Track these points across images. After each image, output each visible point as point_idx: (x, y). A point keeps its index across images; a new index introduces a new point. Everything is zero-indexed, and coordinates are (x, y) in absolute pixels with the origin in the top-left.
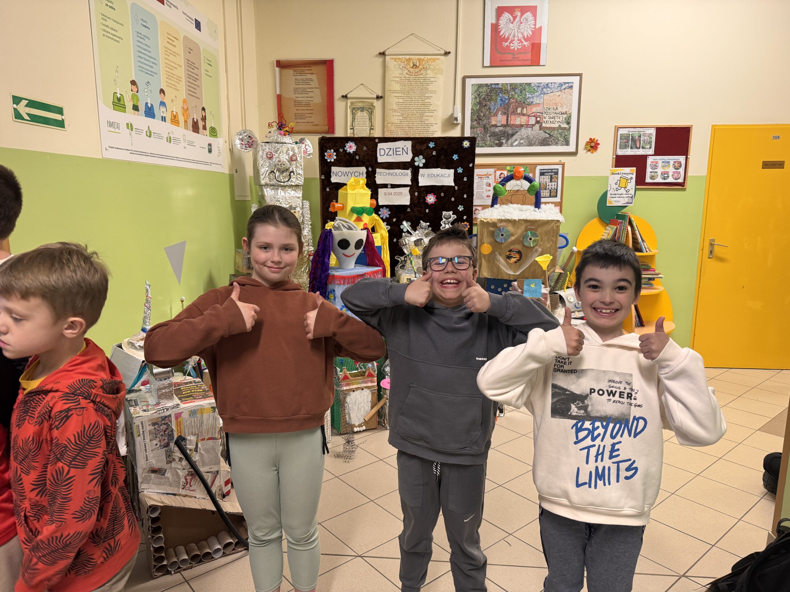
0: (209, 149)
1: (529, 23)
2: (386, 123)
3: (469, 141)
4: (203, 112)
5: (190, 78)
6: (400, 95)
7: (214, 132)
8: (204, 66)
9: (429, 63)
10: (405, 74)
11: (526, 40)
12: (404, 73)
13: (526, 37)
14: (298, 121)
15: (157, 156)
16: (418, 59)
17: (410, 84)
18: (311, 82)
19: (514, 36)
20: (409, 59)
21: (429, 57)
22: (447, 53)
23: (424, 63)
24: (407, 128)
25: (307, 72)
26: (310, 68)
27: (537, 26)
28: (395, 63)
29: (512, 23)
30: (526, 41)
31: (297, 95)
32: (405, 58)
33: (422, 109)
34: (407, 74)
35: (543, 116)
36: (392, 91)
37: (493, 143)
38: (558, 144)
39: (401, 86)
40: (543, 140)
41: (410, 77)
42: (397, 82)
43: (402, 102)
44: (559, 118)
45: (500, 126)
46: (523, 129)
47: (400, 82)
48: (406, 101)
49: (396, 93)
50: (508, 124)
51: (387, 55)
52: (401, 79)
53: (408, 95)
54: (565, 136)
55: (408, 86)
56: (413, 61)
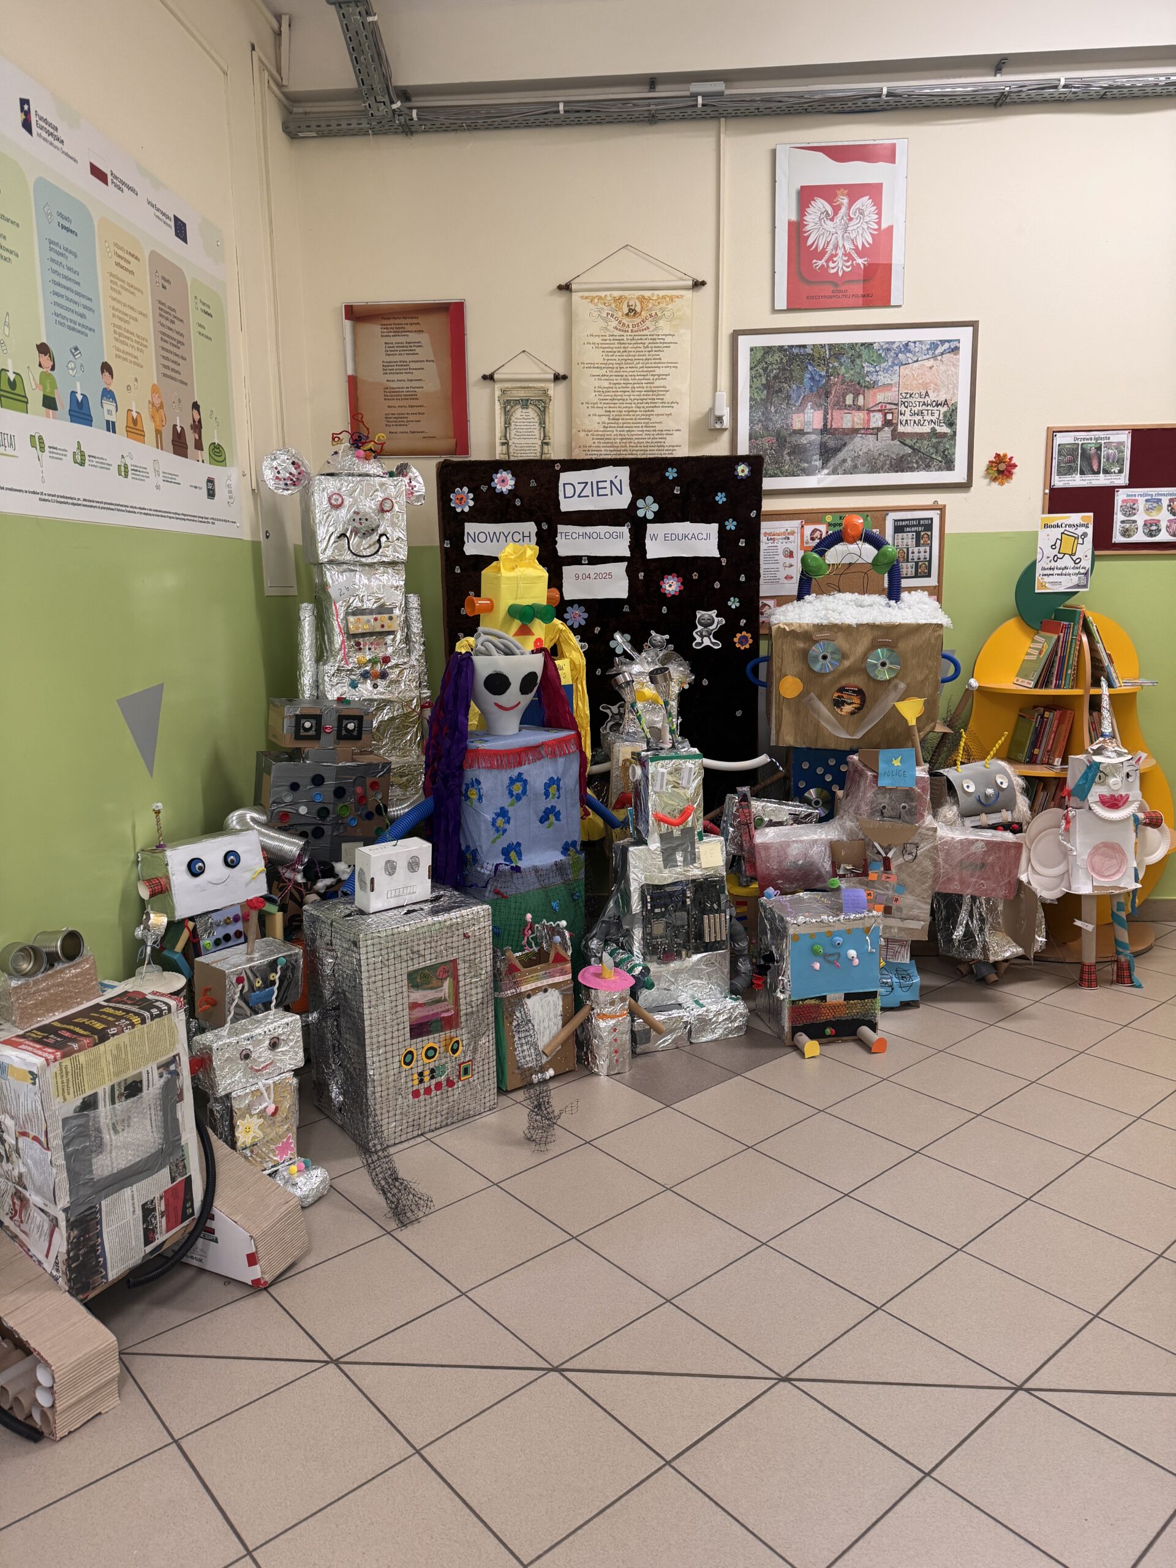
0: (209, 490)
1: (867, 219)
2: (574, 431)
3: (749, 465)
4: (195, 412)
5: (166, 341)
6: (603, 372)
7: (218, 455)
8: (195, 317)
9: (661, 305)
10: (613, 330)
11: (861, 254)
12: (611, 328)
13: (860, 247)
14: (392, 429)
15: (98, 505)
16: (638, 298)
17: (622, 350)
18: (418, 350)
19: (836, 247)
20: (620, 298)
21: (661, 293)
22: (698, 285)
23: (650, 305)
24: (618, 441)
25: (408, 328)
26: (415, 321)
27: (884, 226)
28: (592, 306)
29: (832, 220)
30: (861, 258)
31: (390, 377)
32: (611, 295)
33: (649, 401)
34: (617, 329)
35: (898, 411)
36: (587, 364)
37: (796, 467)
38: (930, 467)
39: (604, 354)
40: (900, 461)
41: (623, 336)
42: (597, 345)
43: (607, 388)
44: (932, 415)
45: (809, 433)
46: (859, 439)
47: (603, 346)
48: (616, 384)
49: (595, 368)
50: (826, 428)
51: (574, 289)
52: (604, 340)
53: (620, 371)
54: (945, 451)
55: (620, 354)
56: (627, 302)
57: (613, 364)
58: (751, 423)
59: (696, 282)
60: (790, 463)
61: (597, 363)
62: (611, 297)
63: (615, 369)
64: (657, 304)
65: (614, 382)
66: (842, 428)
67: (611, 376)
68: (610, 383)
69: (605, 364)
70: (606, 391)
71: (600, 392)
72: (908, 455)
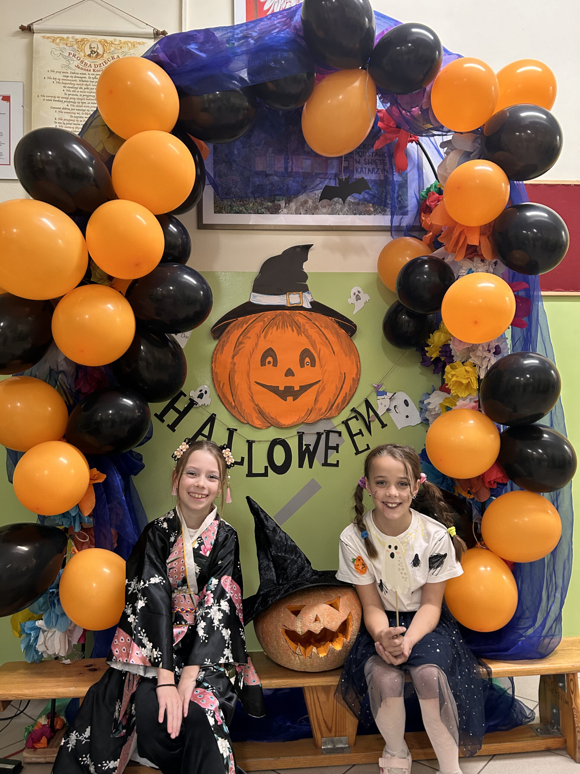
6: (64, 105)
9: (123, 50)
10: (75, 68)
12: (73, 66)
16: (100, 42)
17: (84, 87)
20: (83, 40)
21: (123, 39)
22: (159, 34)
23: (112, 49)
28: (54, 45)
32: (73, 37)
34: (79, 68)
35: (354, 159)
36: (47, 96)
37: (260, 205)
38: (385, 211)
39: (65, 89)
40: (358, 204)
41: (85, 74)
42: (58, 81)
43: (68, 120)
44: (384, 164)
45: (271, 175)
46: (318, 182)
47: (64, 82)
48: (77, 117)
49: (55, 101)
50: (287, 171)
51: (36, 30)
52: (65, 76)
53: (82, 106)
54: (398, 197)
55: (82, 90)
56: (88, 44)
57: (75, 99)
58: (215, 163)
59: (157, 32)
60: (254, 201)
61: (58, 97)
62: (73, 39)
63: (77, 104)
64: (119, 48)
65: (75, 116)
66: (302, 172)
67: (72, 109)
68: (72, 117)
69: (66, 98)
70: (67, 124)
71: (61, 123)
72: (365, 200)
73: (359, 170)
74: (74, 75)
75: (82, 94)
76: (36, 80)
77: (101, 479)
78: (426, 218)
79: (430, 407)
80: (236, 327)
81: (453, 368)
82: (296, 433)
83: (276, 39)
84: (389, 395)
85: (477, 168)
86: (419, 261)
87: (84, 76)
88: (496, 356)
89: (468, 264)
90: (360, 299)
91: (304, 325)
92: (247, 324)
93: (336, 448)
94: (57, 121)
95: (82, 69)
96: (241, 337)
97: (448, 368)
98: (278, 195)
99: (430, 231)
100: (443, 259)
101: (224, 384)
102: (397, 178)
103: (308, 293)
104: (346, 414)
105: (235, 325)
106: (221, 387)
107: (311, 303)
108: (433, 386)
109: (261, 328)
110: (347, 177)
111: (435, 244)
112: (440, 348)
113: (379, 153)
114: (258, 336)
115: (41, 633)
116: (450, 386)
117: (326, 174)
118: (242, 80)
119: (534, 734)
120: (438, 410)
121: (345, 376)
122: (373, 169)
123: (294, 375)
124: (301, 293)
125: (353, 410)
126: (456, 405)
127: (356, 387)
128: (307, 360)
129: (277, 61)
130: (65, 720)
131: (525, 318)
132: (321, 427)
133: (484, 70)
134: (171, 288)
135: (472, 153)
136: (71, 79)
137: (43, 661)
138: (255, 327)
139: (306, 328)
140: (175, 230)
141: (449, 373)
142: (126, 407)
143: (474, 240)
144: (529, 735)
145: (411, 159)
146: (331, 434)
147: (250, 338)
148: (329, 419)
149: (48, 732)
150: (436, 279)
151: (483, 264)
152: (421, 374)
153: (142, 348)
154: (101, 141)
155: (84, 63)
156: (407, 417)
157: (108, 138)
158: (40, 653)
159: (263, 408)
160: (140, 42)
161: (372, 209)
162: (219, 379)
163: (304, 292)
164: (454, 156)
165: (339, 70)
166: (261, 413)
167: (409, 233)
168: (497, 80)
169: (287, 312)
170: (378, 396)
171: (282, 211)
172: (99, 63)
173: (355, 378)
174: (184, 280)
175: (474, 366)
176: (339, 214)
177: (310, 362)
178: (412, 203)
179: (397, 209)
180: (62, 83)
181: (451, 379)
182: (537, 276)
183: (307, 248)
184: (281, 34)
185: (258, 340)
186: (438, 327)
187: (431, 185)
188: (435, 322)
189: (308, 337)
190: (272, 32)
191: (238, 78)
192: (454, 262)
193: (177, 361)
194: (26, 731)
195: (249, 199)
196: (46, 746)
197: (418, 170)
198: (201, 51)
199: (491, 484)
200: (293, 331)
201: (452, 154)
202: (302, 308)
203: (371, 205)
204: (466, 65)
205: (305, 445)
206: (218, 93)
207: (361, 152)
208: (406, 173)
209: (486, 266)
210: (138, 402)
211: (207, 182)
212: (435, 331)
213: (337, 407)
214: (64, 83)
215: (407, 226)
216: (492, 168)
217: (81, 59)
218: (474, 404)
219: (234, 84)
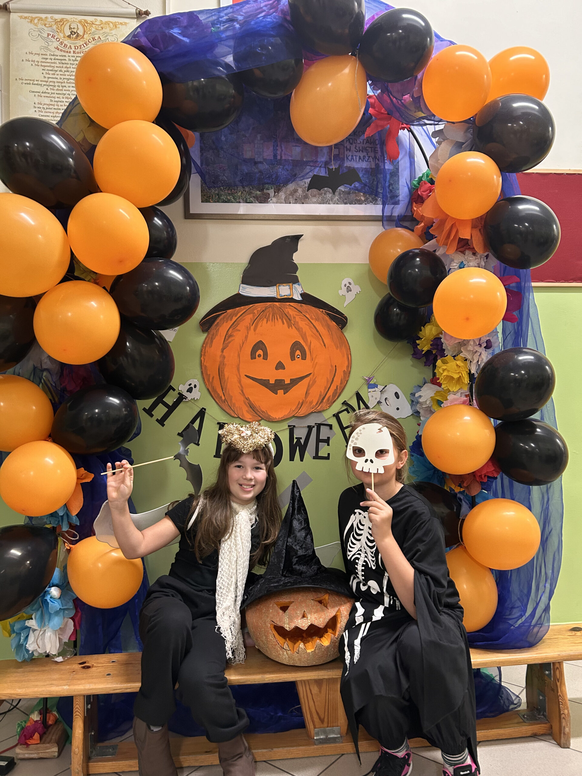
6: (44, 89)
9: (104, 30)
10: (54, 50)
12: (52, 48)
16: (80, 22)
20: (62, 20)
21: (104, 19)
22: (142, 14)
23: (93, 30)
28: (32, 26)
34: (58, 49)
35: (344, 147)
36: (26, 80)
37: (249, 194)
38: (377, 200)
39: (44, 72)
40: (349, 193)
41: (65, 56)
42: (36, 63)
43: (47, 105)
44: (375, 152)
45: (261, 162)
46: (308, 171)
47: (43, 64)
48: (57, 102)
49: (35, 84)
50: (276, 159)
51: (12, 9)
52: (44, 58)
53: (62, 90)
54: (389, 186)
55: (61, 73)
56: (68, 24)
57: (55, 82)
58: (202, 150)
59: (139, 11)
60: (242, 190)
61: (37, 81)
62: (52, 19)
63: (57, 88)
64: (100, 29)
65: (55, 100)
66: (291, 160)
67: (52, 93)
68: (51, 101)
69: (45, 81)
70: (47, 108)
71: (40, 108)
72: (356, 189)
73: (350, 158)
74: (53, 57)
75: (62, 77)
76: (14, 63)
77: (89, 478)
78: (418, 208)
79: (421, 400)
80: (225, 319)
81: (445, 363)
82: (287, 427)
83: (262, 24)
84: (380, 387)
85: (469, 160)
86: (411, 254)
87: (64, 58)
88: (487, 350)
89: (458, 258)
90: (351, 291)
91: (294, 318)
92: (236, 316)
93: (327, 441)
94: (37, 106)
95: (61, 50)
96: (231, 330)
97: (439, 362)
98: (268, 183)
99: (422, 222)
100: (435, 251)
101: (213, 378)
102: (388, 166)
103: (299, 284)
104: (337, 406)
105: (224, 318)
106: (211, 381)
107: (301, 295)
108: (424, 378)
109: (251, 320)
110: (337, 167)
111: (427, 236)
112: (432, 341)
113: (370, 141)
114: (248, 329)
115: (31, 632)
116: (440, 381)
117: (317, 162)
118: (227, 66)
119: (521, 720)
120: (430, 403)
121: (336, 369)
122: (364, 157)
123: (284, 369)
124: (291, 284)
125: (345, 403)
126: (447, 400)
127: (346, 379)
128: (298, 352)
129: (264, 47)
130: (57, 715)
131: (517, 312)
132: (312, 421)
133: (476, 58)
134: (157, 284)
135: (463, 143)
136: (50, 61)
137: (34, 659)
138: (244, 319)
139: (297, 320)
140: (160, 223)
141: (440, 368)
142: (112, 405)
143: (466, 233)
144: (516, 721)
145: (403, 147)
146: (322, 427)
147: (240, 331)
148: (320, 412)
149: (41, 728)
150: (427, 273)
151: (474, 257)
152: (412, 366)
153: (128, 344)
154: (82, 130)
155: (63, 45)
156: (398, 409)
157: (88, 126)
158: (30, 652)
159: (254, 402)
160: (121, 22)
161: (363, 198)
162: (208, 373)
163: (294, 283)
164: (446, 147)
165: (327, 56)
166: (252, 407)
167: (401, 223)
168: (489, 68)
169: (277, 304)
170: (369, 388)
171: (271, 200)
172: (80, 44)
173: (346, 370)
174: (169, 276)
175: (465, 361)
176: (329, 204)
177: (300, 355)
178: (403, 192)
179: (389, 198)
180: (41, 66)
181: (442, 374)
182: (528, 269)
183: (297, 238)
184: (267, 18)
185: (248, 333)
186: (430, 320)
187: (423, 174)
188: (426, 314)
189: (298, 329)
190: (259, 16)
191: (223, 63)
192: (444, 255)
193: (164, 357)
194: (18, 727)
195: (237, 188)
196: (39, 742)
197: (410, 158)
198: (184, 36)
199: (482, 478)
200: (283, 323)
201: (443, 144)
202: (292, 300)
203: (362, 194)
204: (458, 53)
205: (296, 438)
206: (202, 79)
207: (352, 139)
208: (397, 161)
209: (477, 260)
210: (124, 400)
211: (193, 170)
212: (427, 324)
213: (328, 399)
214: (43, 66)
215: (398, 216)
216: (483, 160)
217: (61, 40)
218: (465, 398)
219: (219, 70)
